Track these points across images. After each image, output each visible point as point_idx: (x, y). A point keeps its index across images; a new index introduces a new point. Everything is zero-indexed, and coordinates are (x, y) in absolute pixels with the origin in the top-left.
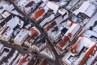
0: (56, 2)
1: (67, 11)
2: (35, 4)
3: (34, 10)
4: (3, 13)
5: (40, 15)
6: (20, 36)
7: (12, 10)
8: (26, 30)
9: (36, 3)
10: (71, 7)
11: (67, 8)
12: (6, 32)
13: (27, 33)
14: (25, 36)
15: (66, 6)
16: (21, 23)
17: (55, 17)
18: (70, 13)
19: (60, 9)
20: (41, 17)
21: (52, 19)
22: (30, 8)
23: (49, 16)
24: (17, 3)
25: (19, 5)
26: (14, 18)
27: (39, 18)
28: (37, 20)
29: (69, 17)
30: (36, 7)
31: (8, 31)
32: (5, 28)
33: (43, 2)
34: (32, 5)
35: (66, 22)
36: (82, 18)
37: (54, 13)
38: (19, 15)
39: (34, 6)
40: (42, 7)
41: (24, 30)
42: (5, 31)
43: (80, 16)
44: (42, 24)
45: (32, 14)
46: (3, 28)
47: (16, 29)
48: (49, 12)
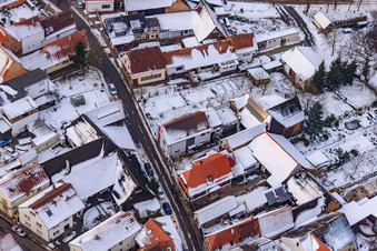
0: (293, 142)
1: (321, 193)
2: (208, 127)
3: (198, 149)
4: (74, 123)
5: (211, 177)
6: (97, 238)
7: (113, 124)
8: (132, 220)
9: (212, 125)
10: (349, 181)
11: (330, 179)
12: (55, 203)
13: (132, 232)
14: (121, 243)
15: (329, 169)
16: (124, 184)
17: (266, 201)
18: (332, 205)
19: (296, 177)
20: (213, 186)
21: (251, 208)
22: (181, 136)
23: (248, 191)
24: (145, 101)
25: (148, 109)
26: (106, 155)
27: (201, 188)
28: (192, 192)
29: (319, 221)
30: (208, 138)
31: (61, 201)
32: (58, 185)
33: (243, 128)
34: (195, 128)
35: (297, 239)
36: (373, 239)
37: (270, 187)
38: (129, 151)
39: (200, 134)
40: (232, 146)
41: (123, 216)
42: (49, 199)
43: (368, 231)
44: (203, 216)
45: (184, 160)
46: (51, 183)
47: (99, 203)
48: (252, 174)
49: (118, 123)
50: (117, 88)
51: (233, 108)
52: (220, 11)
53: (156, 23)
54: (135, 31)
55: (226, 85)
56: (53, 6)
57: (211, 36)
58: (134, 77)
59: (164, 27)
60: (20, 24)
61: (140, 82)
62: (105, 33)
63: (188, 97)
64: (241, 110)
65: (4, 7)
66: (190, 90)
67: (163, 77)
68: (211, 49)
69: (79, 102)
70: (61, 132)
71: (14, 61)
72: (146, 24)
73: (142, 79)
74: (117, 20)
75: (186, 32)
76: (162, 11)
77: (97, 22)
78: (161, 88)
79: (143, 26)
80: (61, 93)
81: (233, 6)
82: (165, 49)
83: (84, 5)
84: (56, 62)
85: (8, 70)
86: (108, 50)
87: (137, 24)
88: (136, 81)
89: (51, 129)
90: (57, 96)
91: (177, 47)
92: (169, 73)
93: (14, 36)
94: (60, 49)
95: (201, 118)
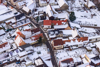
49: (49, 60)
50: (50, 50)
51: (81, 57)
52: (80, 30)
53: (62, 32)
54: (56, 34)
55: (80, 51)
56: (35, 26)
57: (77, 37)
58: (54, 47)
59: (64, 34)
60: (25, 31)
61: (56, 49)
62: (48, 34)
63: (69, 54)
64: (83, 58)
65: (22, 26)
66: (70, 51)
67: (62, 47)
68: (76, 40)
69: (39, 53)
70: (33, 61)
71: (23, 41)
72: (59, 32)
73: (57, 48)
74: (51, 31)
75: (70, 35)
76: (64, 29)
77: (46, 31)
78: (62, 51)
79: (58, 33)
80: (35, 50)
81: (83, 28)
82: (63, 40)
83: (43, 26)
84: (34, 41)
85: (21, 43)
86: (48, 39)
87: (57, 32)
88: (55, 48)
89: (31, 60)
90: (33, 51)
91: (67, 39)
92: (64, 46)
93: (24, 34)
94: (35, 38)
95: (71, 60)
